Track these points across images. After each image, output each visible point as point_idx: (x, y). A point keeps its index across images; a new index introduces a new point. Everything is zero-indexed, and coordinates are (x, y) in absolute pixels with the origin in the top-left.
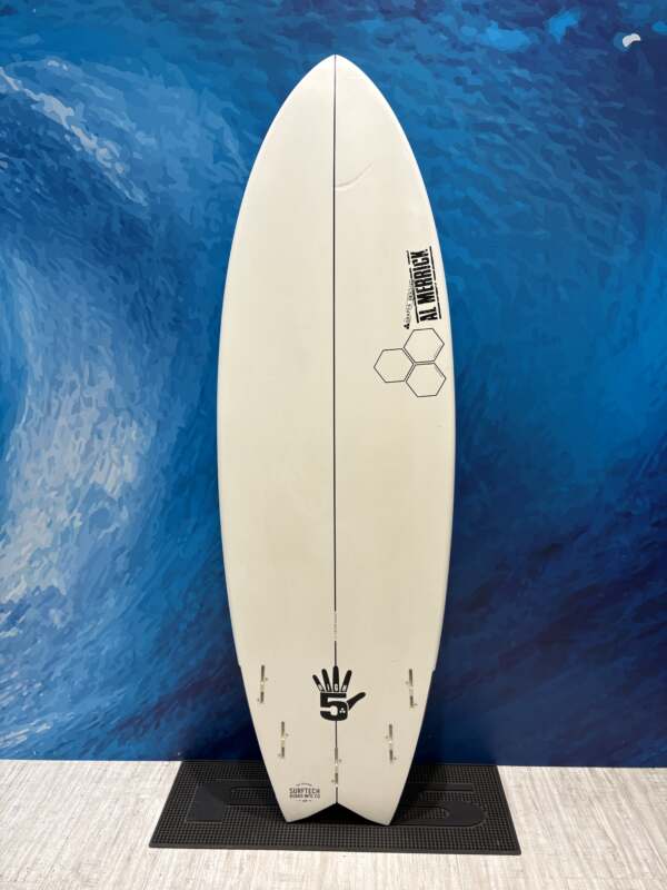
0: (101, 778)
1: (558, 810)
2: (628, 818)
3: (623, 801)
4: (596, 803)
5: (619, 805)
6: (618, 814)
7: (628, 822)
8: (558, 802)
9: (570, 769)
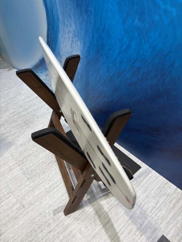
2: (169, 205)
4: (166, 196)
5: (172, 201)
6: (168, 202)
9: (171, 184)
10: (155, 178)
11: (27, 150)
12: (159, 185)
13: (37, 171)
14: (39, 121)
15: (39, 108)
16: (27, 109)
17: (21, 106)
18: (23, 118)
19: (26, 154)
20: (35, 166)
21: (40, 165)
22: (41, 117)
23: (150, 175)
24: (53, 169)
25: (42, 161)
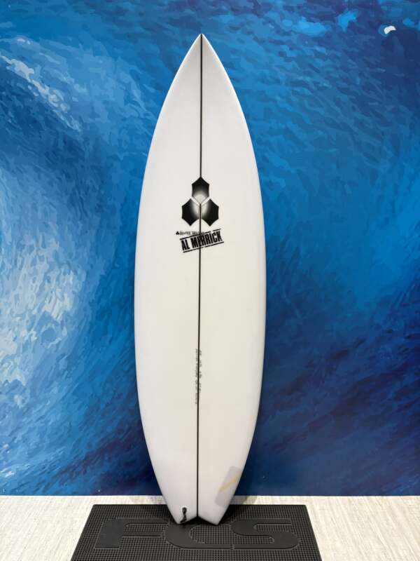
0: (48, 507)
1: (348, 525)
2: (393, 529)
3: (390, 518)
4: (372, 519)
5: (387, 520)
6: (386, 526)
7: (393, 531)
8: (348, 519)
9: (355, 497)
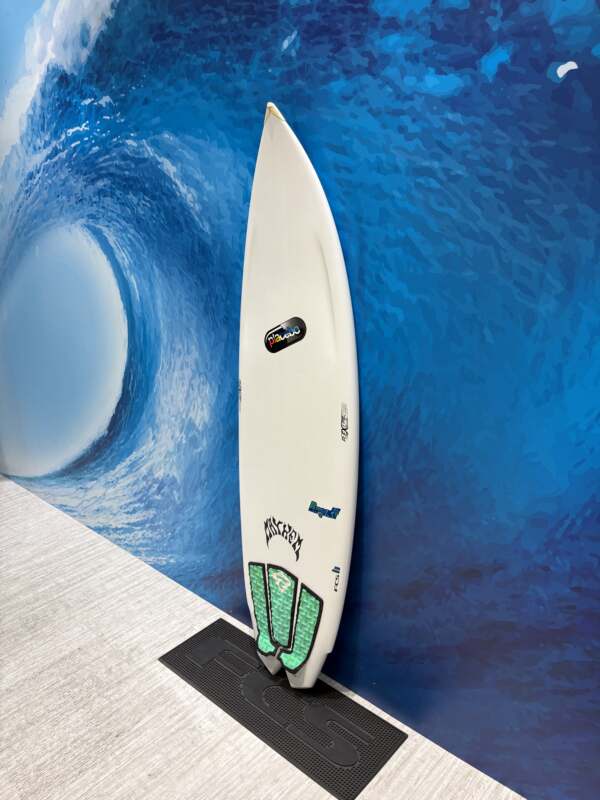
0: (187, 605)
8: (438, 791)
10: (434, 762)
11: (28, 705)
12: (446, 782)
13: (58, 768)
14: (74, 617)
15: (75, 581)
16: (38, 585)
17: (18, 578)
18: (22, 610)
19: (23, 717)
20: (49, 755)
21: (70, 748)
22: (81, 604)
23: (418, 755)
24: (111, 758)
25: (76, 735)
